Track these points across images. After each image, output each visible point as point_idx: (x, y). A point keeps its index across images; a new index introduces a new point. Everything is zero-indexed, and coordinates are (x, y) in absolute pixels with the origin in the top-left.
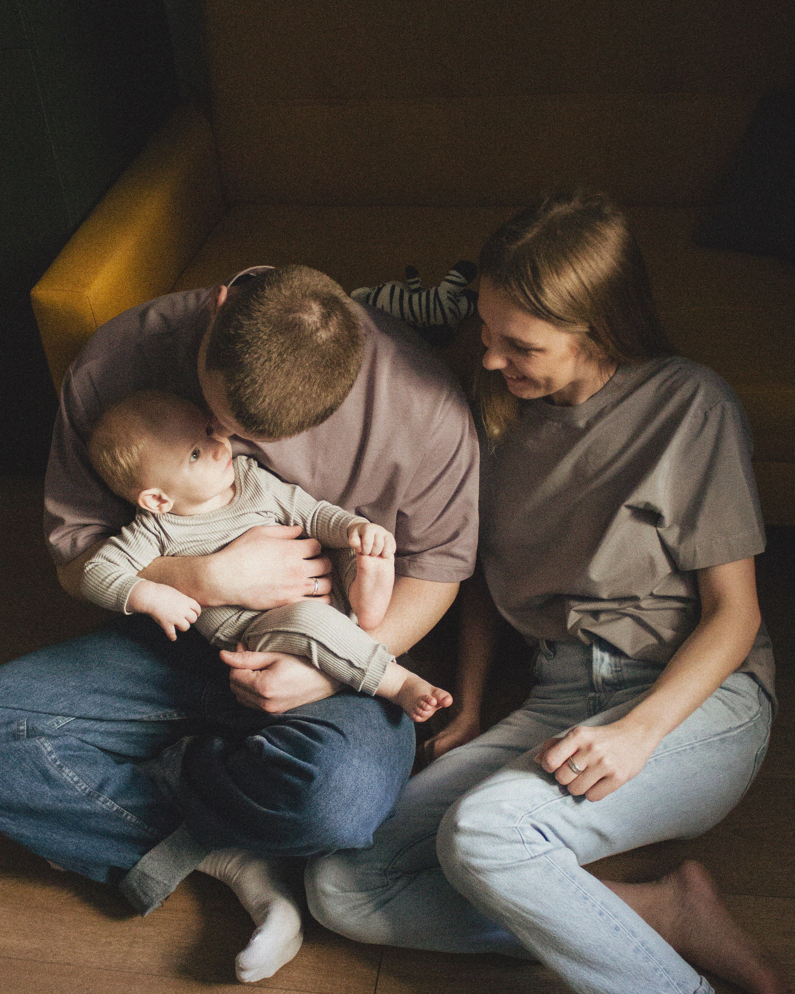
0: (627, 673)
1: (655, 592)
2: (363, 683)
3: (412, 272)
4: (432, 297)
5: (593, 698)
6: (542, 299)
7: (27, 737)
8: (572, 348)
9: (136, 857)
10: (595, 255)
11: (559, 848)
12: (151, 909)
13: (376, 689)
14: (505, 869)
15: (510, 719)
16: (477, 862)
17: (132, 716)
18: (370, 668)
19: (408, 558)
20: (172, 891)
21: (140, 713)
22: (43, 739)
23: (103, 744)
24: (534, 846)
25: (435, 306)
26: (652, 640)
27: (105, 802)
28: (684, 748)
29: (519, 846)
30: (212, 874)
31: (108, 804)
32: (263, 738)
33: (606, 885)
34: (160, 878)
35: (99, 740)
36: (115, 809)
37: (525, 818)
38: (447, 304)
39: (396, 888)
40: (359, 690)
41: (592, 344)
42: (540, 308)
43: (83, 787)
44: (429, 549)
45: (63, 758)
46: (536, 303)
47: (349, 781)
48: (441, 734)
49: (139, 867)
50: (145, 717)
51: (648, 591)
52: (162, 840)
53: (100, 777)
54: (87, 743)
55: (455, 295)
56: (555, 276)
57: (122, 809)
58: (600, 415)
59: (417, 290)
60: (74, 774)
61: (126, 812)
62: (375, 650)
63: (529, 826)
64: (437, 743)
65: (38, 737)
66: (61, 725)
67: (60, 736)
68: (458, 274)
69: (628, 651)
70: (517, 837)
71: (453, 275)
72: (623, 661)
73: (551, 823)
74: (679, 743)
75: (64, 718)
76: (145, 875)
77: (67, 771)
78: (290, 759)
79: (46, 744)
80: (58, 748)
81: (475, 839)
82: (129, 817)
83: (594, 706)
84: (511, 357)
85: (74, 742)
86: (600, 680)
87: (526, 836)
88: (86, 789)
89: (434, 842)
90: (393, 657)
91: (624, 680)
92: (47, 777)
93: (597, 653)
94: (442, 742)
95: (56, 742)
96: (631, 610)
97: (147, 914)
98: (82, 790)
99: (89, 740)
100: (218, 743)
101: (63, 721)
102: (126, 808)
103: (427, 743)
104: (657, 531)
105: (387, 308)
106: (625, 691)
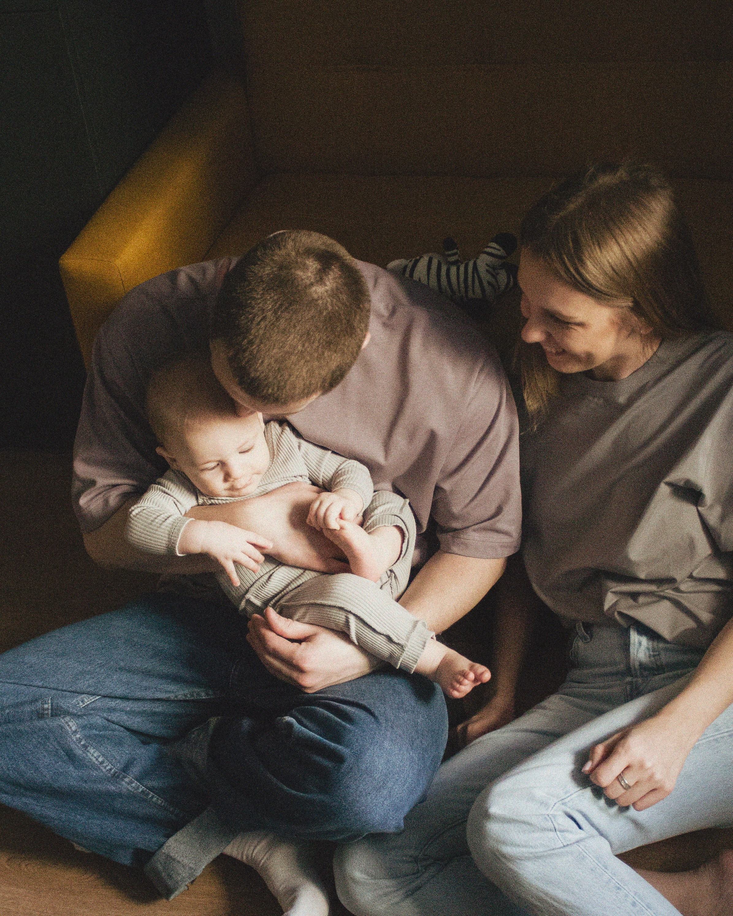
0: (665, 658)
1: (694, 574)
2: (401, 659)
3: (449, 244)
4: (470, 270)
5: (631, 683)
6: (583, 272)
7: (52, 716)
8: (612, 323)
9: (162, 839)
10: (640, 228)
11: (592, 836)
12: (177, 893)
13: (415, 666)
14: (537, 857)
15: (544, 703)
16: (507, 850)
17: (158, 695)
18: (409, 644)
19: (451, 534)
20: (198, 874)
21: (166, 692)
22: (68, 718)
23: (128, 724)
24: (567, 834)
25: (473, 277)
26: (690, 624)
27: (131, 782)
28: (722, 735)
29: (551, 834)
30: (239, 857)
31: (134, 785)
32: (292, 719)
33: (640, 874)
34: (186, 861)
35: (124, 718)
36: (141, 790)
37: (557, 805)
38: (486, 277)
39: (426, 875)
40: (397, 668)
41: (634, 319)
42: (580, 280)
43: (108, 768)
44: (472, 526)
45: (88, 737)
46: (575, 274)
47: (380, 764)
48: (475, 718)
49: (164, 850)
50: (172, 696)
51: (687, 573)
52: (188, 822)
53: (125, 758)
54: (113, 722)
55: (494, 268)
56: (597, 248)
57: (147, 790)
58: (641, 391)
59: (456, 263)
60: (100, 754)
61: (152, 793)
62: (415, 626)
63: (561, 813)
64: (470, 728)
65: (62, 716)
66: (86, 704)
67: (85, 715)
68: (498, 247)
69: (666, 633)
70: (549, 825)
71: (491, 247)
72: (661, 645)
73: (584, 810)
74: (718, 730)
75: (90, 696)
76: (171, 857)
77: (92, 751)
78: (320, 740)
79: (70, 723)
80: (84, 727)
81: (506, 826)
82: (155, 799)
83: (631, 690)
84: (550, 330)
85: (98, 720)
86: (637, 664)
87: (559, 824)
88: (111, 769)
89: (464, 829)
90: (433, 634)
91: (662, 665)
92: (71, 757)
93: (634, 637)
94: (475, 727)
95: (80, 721)
96: (669, 592)
97: (172, 897)
98: (107, 770)
99: (114, 719)
100: (246, 723)
101: (88, 700)
102: (152, 789)
103: (460, 727)
104: (698, 511)
105: (424, 280)
106: (662, 676)
